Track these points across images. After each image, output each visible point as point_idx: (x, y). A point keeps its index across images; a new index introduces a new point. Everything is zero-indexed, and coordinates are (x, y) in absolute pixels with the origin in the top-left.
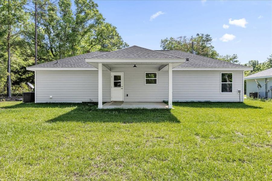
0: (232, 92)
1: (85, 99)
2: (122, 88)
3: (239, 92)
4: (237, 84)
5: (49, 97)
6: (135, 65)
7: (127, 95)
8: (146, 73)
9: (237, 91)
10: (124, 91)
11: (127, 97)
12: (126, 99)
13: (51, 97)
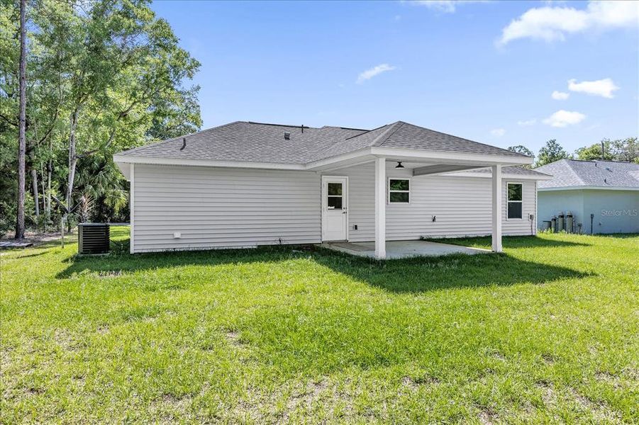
0: (521, 217)
1: (263, 239)
2: (345, 211)
3: (531, 217)
4: (529, 203)
5: (171, 237)
6: (400, 163)
7: (356, 227)
8: (390, 179)
9: (527, 215)
10: (349, 219)
11: (356, 232)
12: (352, 236)
13: (177, 235)
